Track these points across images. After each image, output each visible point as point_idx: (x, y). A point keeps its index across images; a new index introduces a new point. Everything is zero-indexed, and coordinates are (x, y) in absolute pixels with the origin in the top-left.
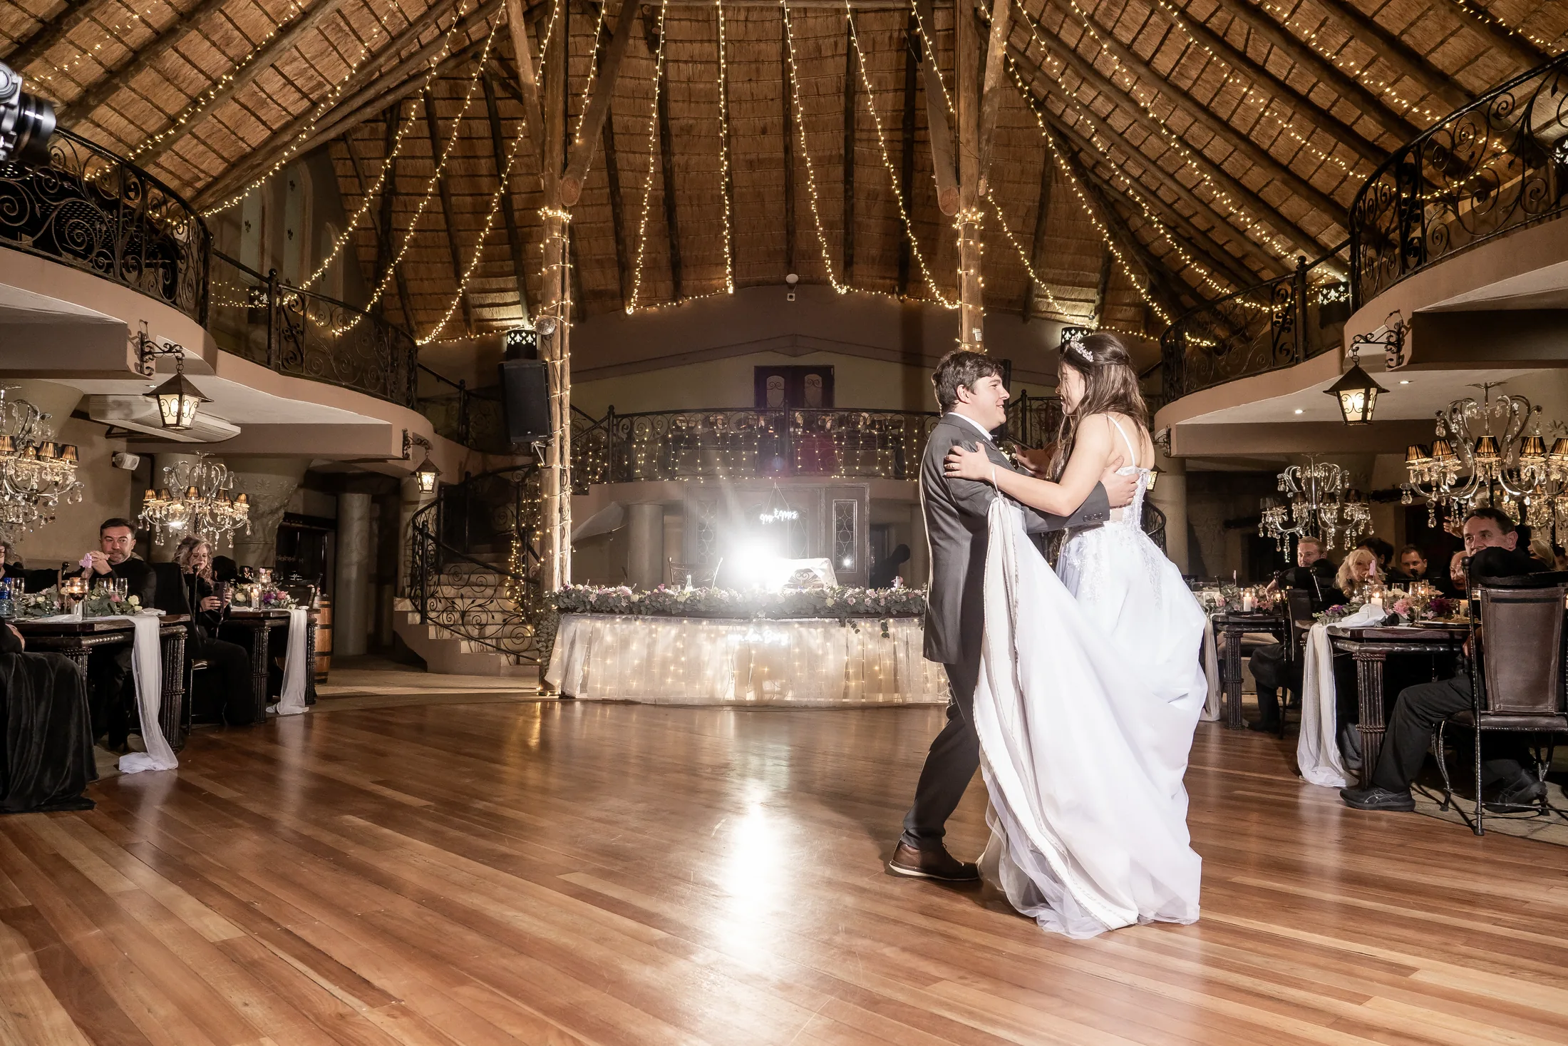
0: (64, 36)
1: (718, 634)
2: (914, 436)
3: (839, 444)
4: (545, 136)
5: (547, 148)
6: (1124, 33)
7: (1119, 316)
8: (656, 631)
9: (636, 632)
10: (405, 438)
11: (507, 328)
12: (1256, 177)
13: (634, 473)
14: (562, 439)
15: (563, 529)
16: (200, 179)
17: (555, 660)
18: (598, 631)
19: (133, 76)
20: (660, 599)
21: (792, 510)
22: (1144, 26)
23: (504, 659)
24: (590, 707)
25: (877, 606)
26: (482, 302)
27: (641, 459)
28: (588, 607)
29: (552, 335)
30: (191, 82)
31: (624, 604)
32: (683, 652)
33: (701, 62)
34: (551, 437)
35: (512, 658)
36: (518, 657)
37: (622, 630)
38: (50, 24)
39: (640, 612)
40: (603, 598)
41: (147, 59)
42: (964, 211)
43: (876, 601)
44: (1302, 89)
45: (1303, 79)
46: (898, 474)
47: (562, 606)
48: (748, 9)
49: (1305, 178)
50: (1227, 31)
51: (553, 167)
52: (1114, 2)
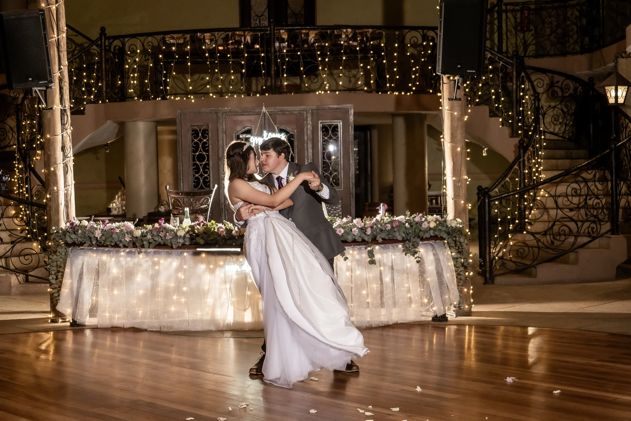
1: (216, 266)
2: (394, 50)
3: (323, 59)
8: (158, 263)
9: (139, 265)
13: (127, 92)
14: (61, 80)
15: (66, 166)
17: (65, 291)
18: (104, 264)
20: (162, 234)
21: (281, 131)
23: (14, 279)
24: (100, 334)
25: (363, 235)
27: (134, 78)
28: (94, 242)
31: (127, 239)
32: (185, 282)
34: (51, 82)
35: (21, 277)
36: (27, 276)
37: (127, 262)
39: (143, 246)
40: (108, 234)
43: (363, 230)
46: (380, 87)
47: (70, 241)
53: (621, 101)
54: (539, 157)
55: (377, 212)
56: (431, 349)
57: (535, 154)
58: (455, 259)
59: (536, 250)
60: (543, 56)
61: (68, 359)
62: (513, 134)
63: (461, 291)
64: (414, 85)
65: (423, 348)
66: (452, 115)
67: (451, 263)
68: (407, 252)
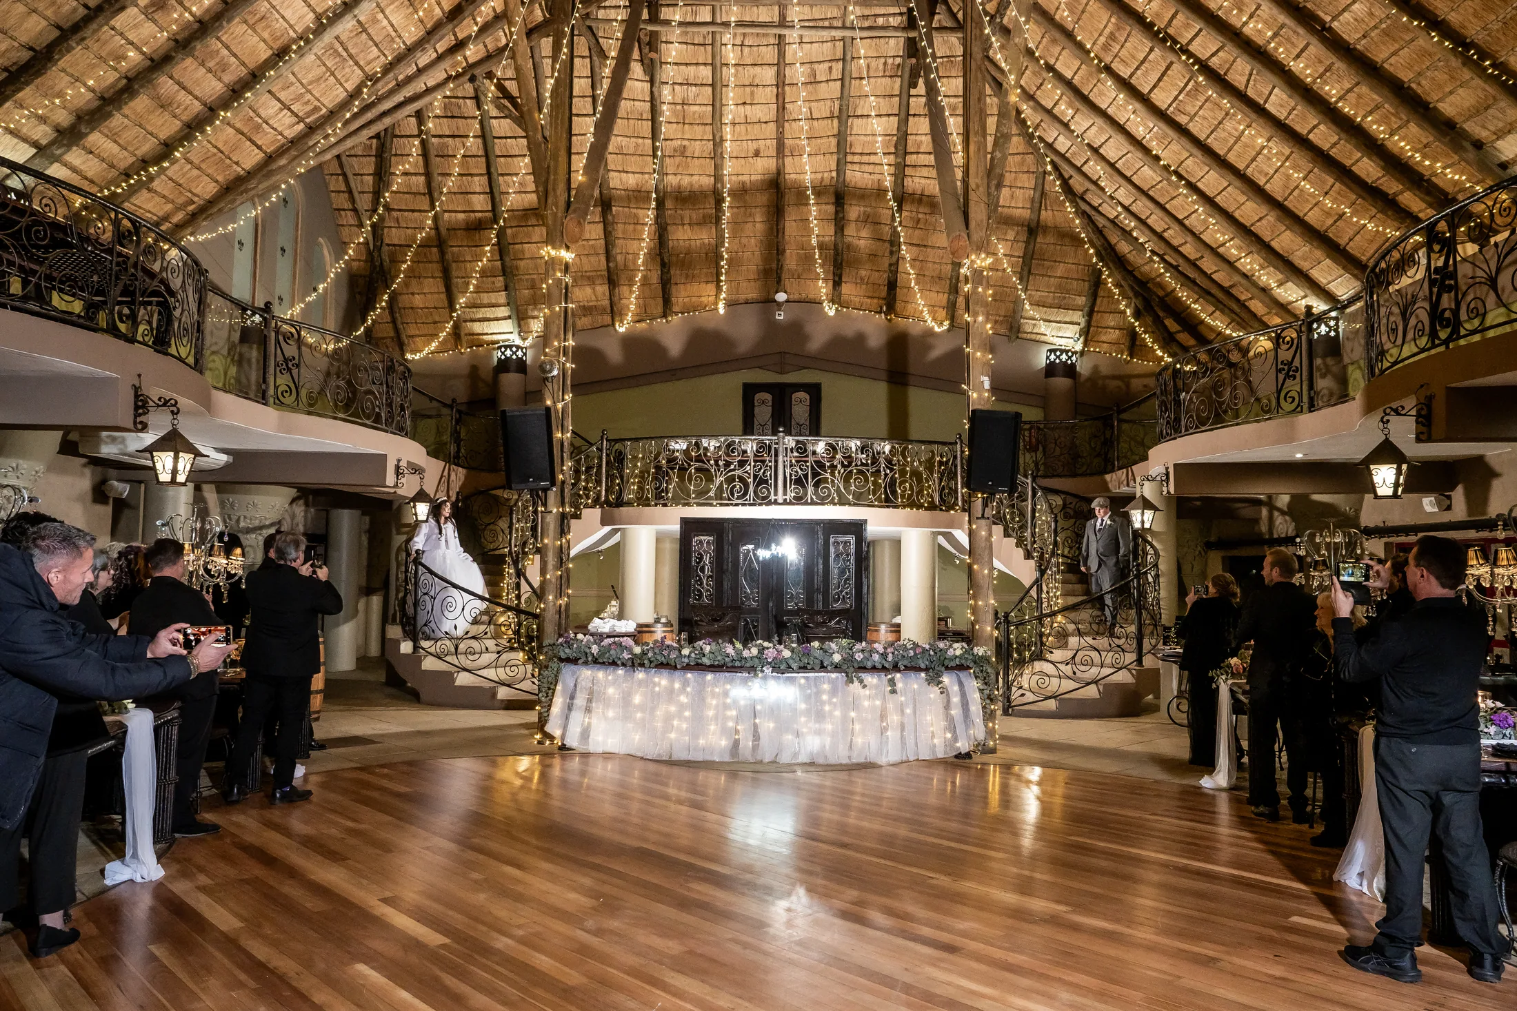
0: (55, 64)
4: (548, 173)
5: (550, 187)
6: (1122, 68)
7: (1104, 338)
10: (400, 467)
11: (497, 342)
12: (1249, 210)
13: (626, 497)
14: (563, 482)
16: (194, 203)
17: (555, 711)
18: (599, 682)
19: (126, 103)
20: (665, 653)
22: (1142, 62)
25: (884, 662)
26: (473, 317)
27: (634, 484)
28: (589, 660)
29: (554, 377)
30: (186, 109)
31: (627, 657)
33: (696, 85)
37: (625, 684)
38: (41, 52)
39: (643, 665)
40: (606, 650)
41: (142, 86)
42: (973, 257)
43: (882, 655)
44: (1302, 129)
45: (1305, 121)
47: (563, 656)
48: (744, 35)
49: (1301, 215)
50: (1228, 70)
51: (557, 207)
52: (1112, 37)
53: (1147, 525)
56: (953, 791)
58: (981, 690)
59: (1057, 682)
60: (1053, 476)
61: (555, 791)
62: (1029, 556)
63: (986, 726)
65: (945, 790)
67: (977, 695)
68: (930, 681)
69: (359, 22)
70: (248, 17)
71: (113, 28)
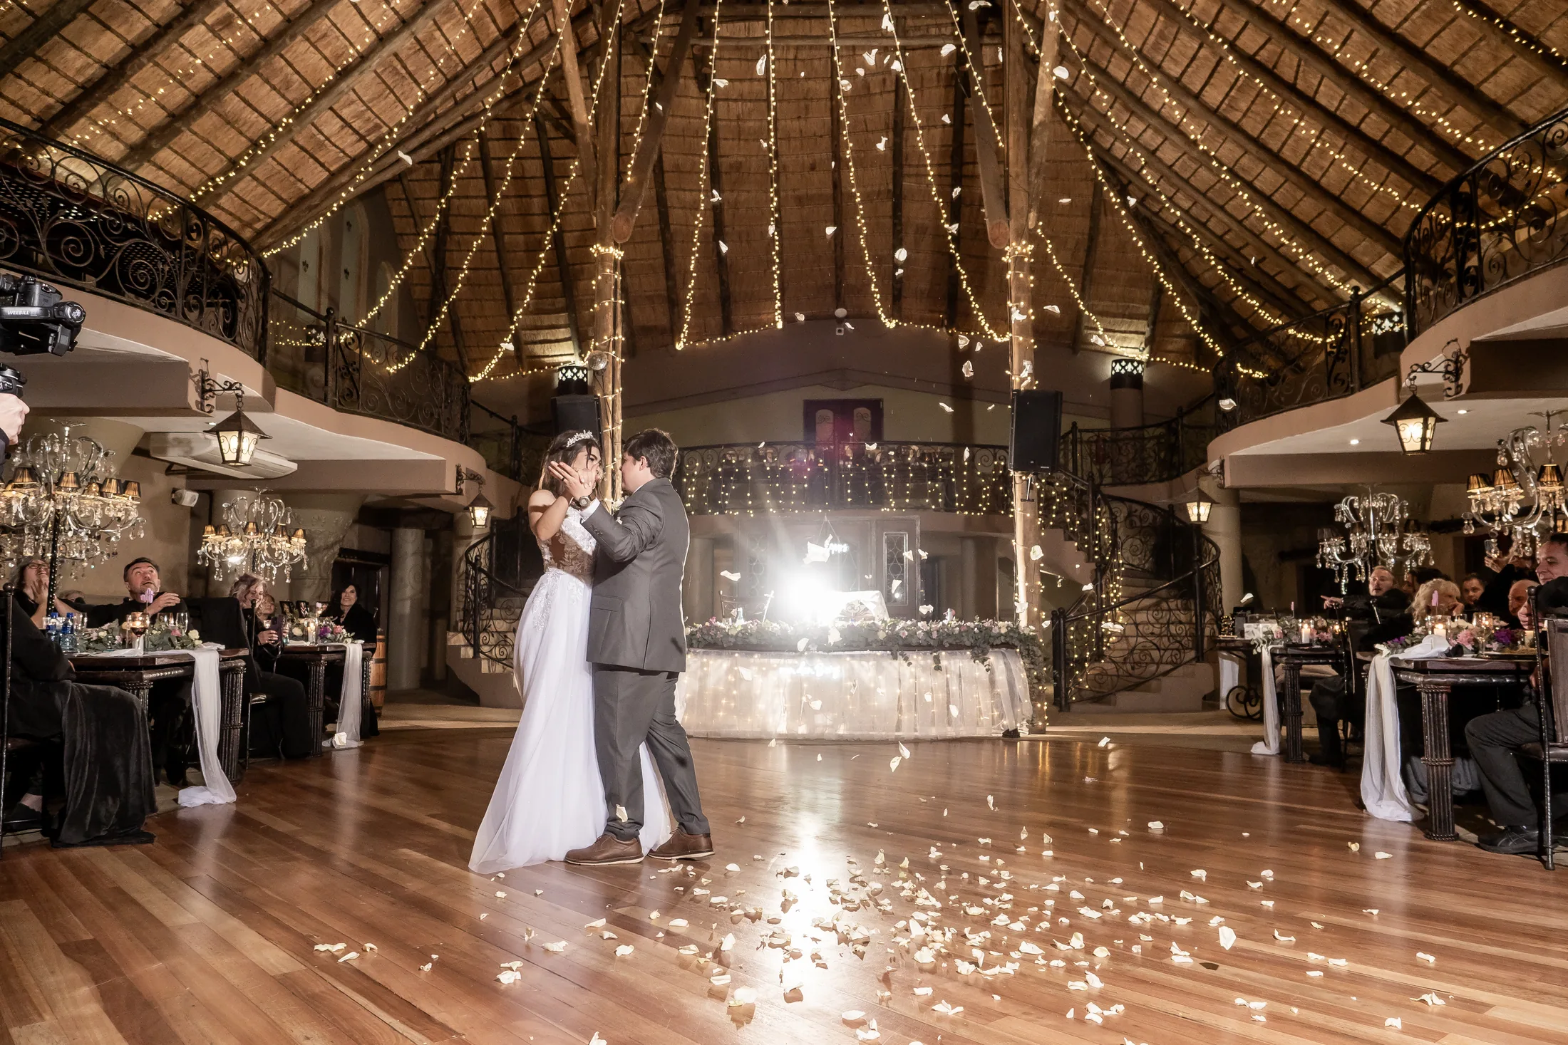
0: (127, 81)
1: (770, 667)
2: (964, 468)
3: (889, 477)
4: (597, 174)
5: (599, 186)
6: (1172, 66)
7: (1170, 347)
8: (707, 665)
10: (459, 473)
11: (558, 364)
12: (1307, 207)
16: (259, 220)
19: (194, 120)
20: (712, 633)
21: (843, 542)
22: (1192, 60)
25: (929, 639)
26: (534, 339)
27: (691, 493)
29: (604, 370)
30: (251, 125)
32: (734, 685)
33: (750, 101)
38: (114, 69)
41: (208, 103)
42: (1014, 244)
43: (929, 633)
44: (1353, 120)
45: (1354, 110)
46: (949, 507)
48: (797, 48)
49: (1358, 209)
50: (1277, 63)
51: (605, 205)
52: (1161, 35)
53: (1204, 518)
54: (1117, 582)
55: (943, 618)
56: (1002, 766)
57: (1112, 579)
58: (1028, 670)
59: (1115, 678)
60: (1120, 484)
62: (1089, 559)
63: (1034, 706)
64: (985, 505)
65: (993, 765)
66: (1024, 516)
67: (1024, 675)
68: (975, 657)
69: (416, 39)
70: (310, 36)
71: (182, 46)
